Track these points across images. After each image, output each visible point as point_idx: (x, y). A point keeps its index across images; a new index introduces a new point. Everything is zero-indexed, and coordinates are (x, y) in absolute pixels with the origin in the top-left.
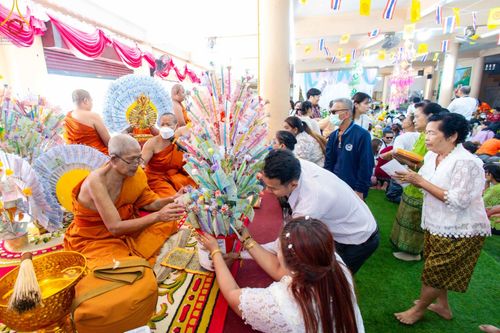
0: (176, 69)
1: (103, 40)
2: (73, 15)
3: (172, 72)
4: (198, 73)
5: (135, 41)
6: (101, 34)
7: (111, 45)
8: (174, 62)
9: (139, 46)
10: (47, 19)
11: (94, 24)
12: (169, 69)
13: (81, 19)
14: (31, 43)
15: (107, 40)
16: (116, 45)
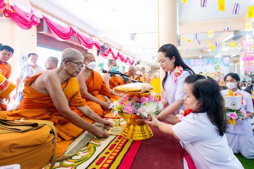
0: (112, 53)
1: (72, 32)
2: (57, 18)
3: (110, 55)
4: (125, 57)
5: (90, 35)
6: (71, 28)
7: (76, 35)
8: (111, 49)
9: (93, 38)
10: (42, 17)
11: (68, 24)
12: (109, 53)
13: (61, 20)
14: (30, 28)
15: (74, 32)
16: (78, 35)
